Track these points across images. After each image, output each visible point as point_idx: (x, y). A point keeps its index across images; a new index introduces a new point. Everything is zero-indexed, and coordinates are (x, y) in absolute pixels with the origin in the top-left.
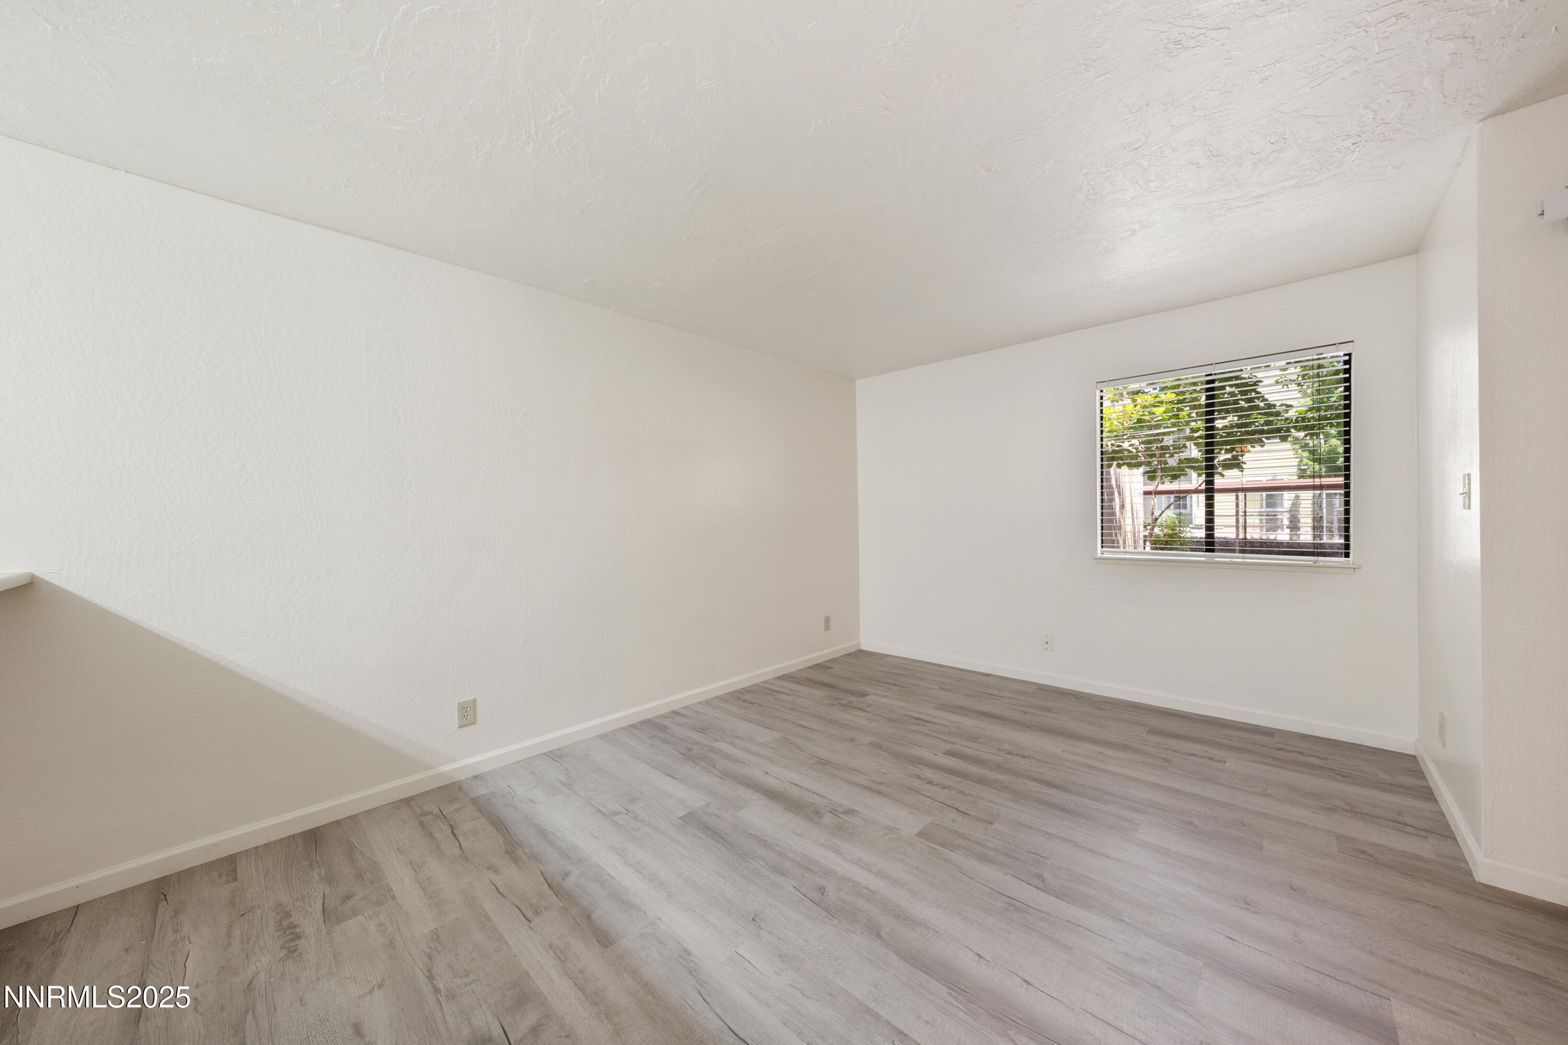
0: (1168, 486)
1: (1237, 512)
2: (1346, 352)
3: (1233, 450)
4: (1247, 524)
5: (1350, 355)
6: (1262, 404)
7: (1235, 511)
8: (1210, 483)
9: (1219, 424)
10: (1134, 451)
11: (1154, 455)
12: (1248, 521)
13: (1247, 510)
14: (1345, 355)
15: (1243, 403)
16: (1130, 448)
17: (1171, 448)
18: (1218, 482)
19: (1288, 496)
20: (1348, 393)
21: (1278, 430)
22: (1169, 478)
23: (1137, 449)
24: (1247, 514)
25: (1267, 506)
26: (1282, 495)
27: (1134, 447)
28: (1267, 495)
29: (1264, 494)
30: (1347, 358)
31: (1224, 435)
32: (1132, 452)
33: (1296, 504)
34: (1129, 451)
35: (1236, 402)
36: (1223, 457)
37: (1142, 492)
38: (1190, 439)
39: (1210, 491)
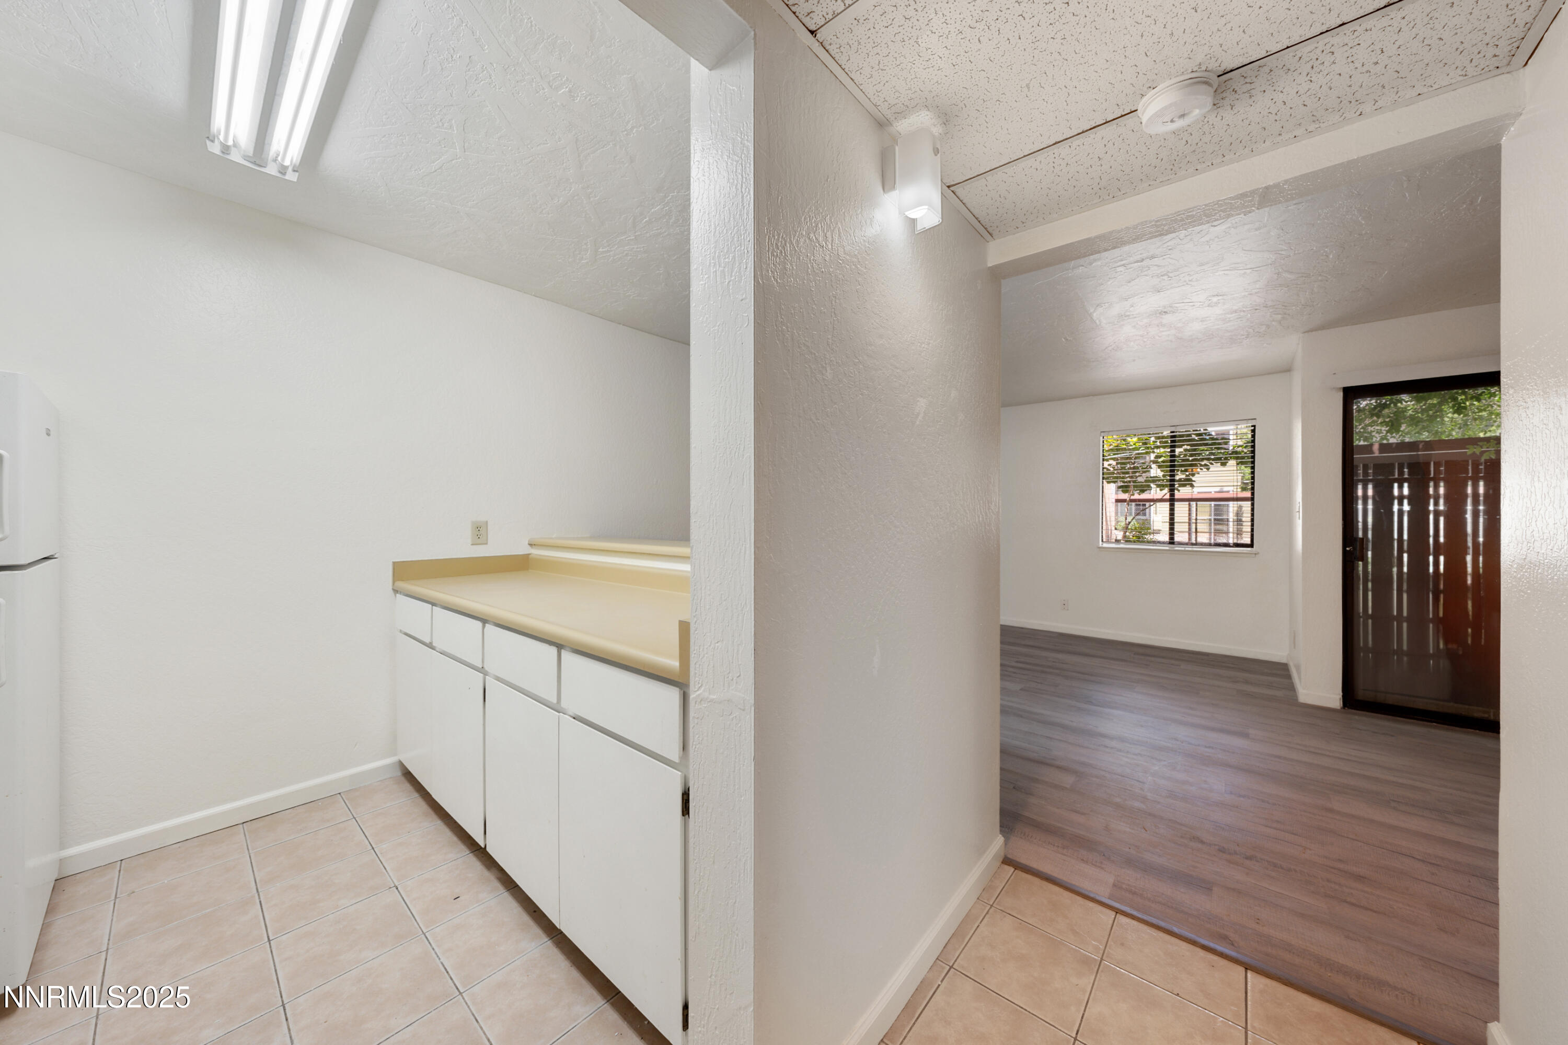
0: (1136, 496)
1: (1190, 519)
2: (1252, 425)
3: (1186, 471)
4: (1198, 530)
5: (1254, 426)
6: (1208, 437)
7: (1187, 518)
8: (1172, 495)
9: (1178, 451)
10: (1112, 469)
11: (1128, 473)
12: (1198, 527)
13: (1198, 518)
14: (1252, 426)
15: (1195, 436)
16: (1109, 467)
17: (1140, 468)
18: (1177, 495)
19: (1232, 507)
20: (1253, 444)
21: (1220, 459)
22: (1138, 491)
23: (1114, 468)
24: (1198, 521)
25: (1215, 515)
26: (1228, 505)
27: (1112, 466)
28: (1215, 505)
29: (1213, 503)
30: (1253, 428)
31: (1180, 461)
32: (1110, 470)
33: (1239, 514)
34: (1108, 469)
35: (1190, 435)
36: (1180, 476)
37: (1114, 501)
38: (1154, 462)
39: (1172, 500)
